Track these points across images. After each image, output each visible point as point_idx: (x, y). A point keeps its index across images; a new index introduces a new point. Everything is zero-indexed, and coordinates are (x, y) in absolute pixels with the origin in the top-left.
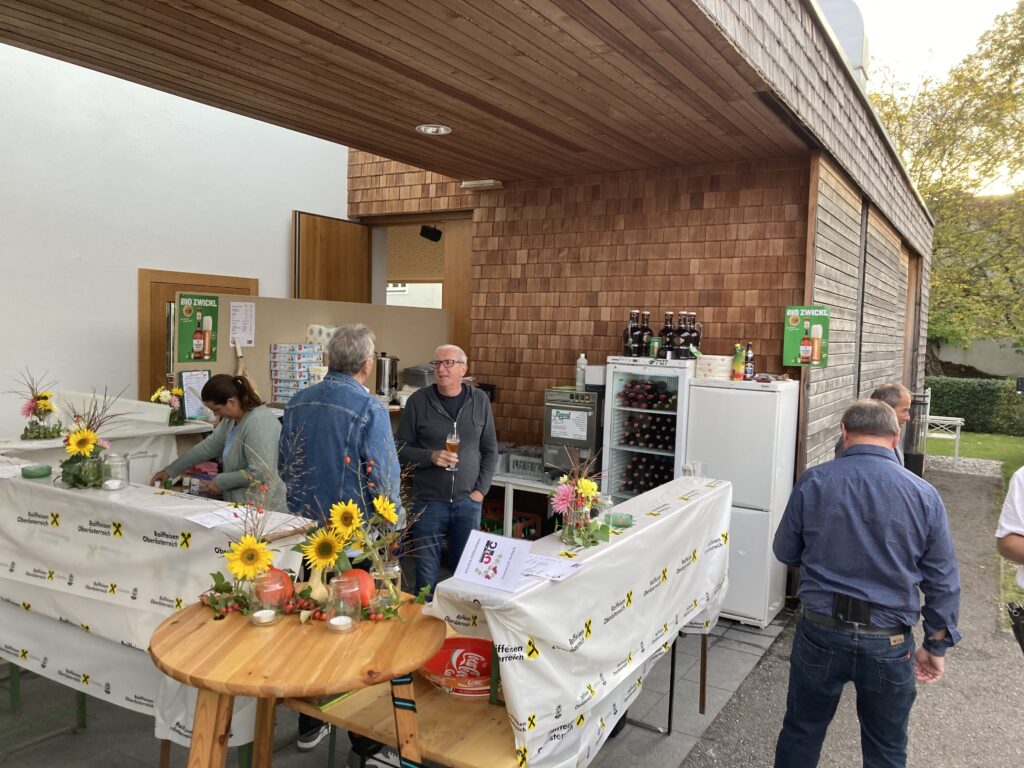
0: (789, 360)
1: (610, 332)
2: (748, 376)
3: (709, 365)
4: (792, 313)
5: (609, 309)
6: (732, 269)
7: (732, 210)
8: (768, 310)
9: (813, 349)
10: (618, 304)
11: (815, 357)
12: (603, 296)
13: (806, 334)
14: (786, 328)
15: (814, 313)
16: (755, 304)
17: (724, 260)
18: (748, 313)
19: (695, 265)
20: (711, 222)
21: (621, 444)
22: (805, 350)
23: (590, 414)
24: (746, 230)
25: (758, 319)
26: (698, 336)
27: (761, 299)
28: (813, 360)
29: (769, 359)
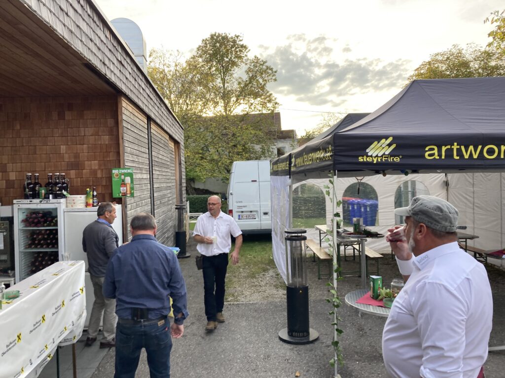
0: (116, 195)
1: (16, 186)
2: (95, 204)
3: (73, 200)
4: (115, 172)
5: (15, 173)
6: (84, 150)
7: (81, 121)
8: (104, 171)
9: (127, 189)
10: (20, 170)
11: (128, 192)
12: (10, 166)
13: (123, 181)
14: (113, 179)
15: (125, 171)
16: (97, 168)
17: (78, 146)
18: (94, 172)
19: (63, 148)
20: (70, 126)
21: (26, 248)
22: (123, 189)
23: (5, 233)
24: (89, 131)
25: (99, 175)
26: (67, 186)
27: (100, 165)
28: (127, 194)
29: (106, 194)
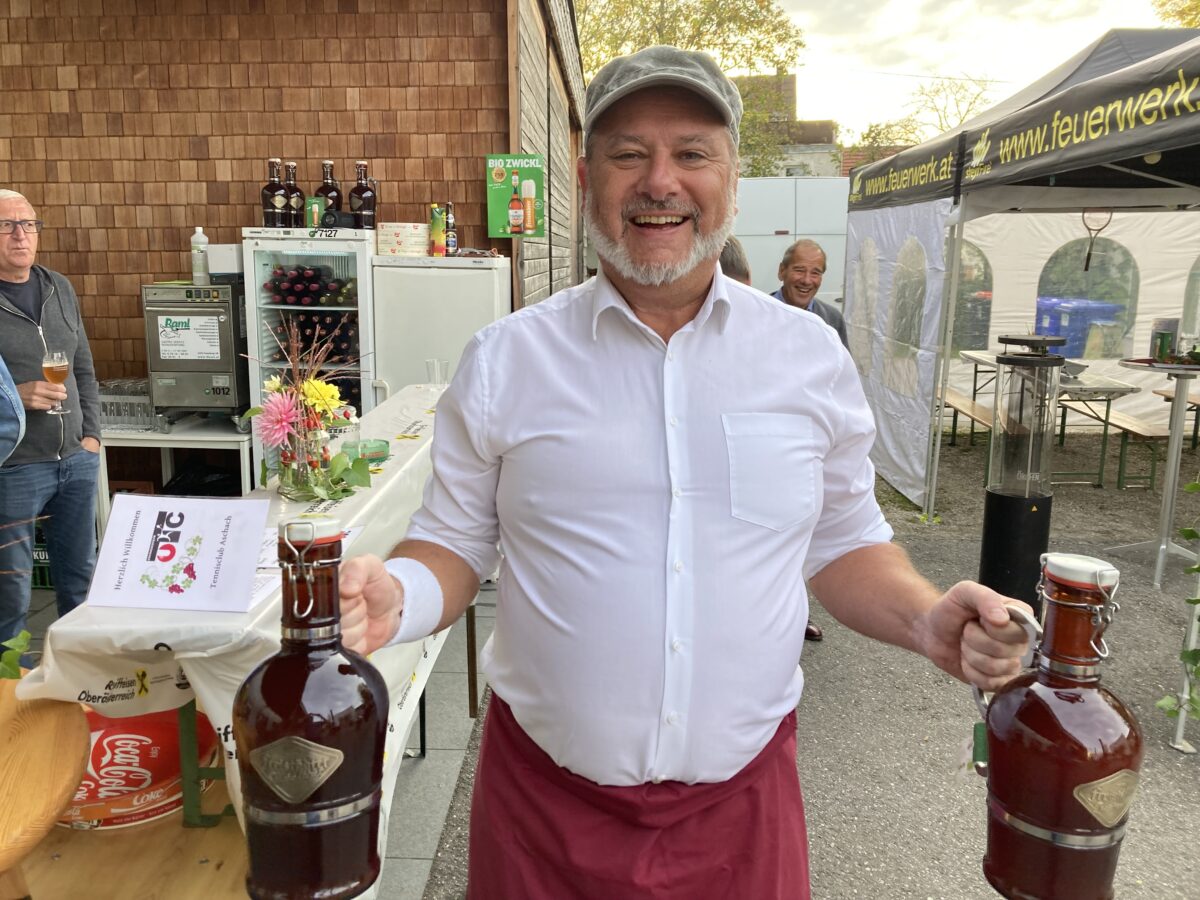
0: (496, 231)
2: (451, 250)
3: (397, 235)
4: (495, 163)
8: (461, 162)
9: (525, 213)
11: (529, 225)
13: (516, 192)
14: (489, 185)
15: (523, 163)
16: (442, 153)
22: (514, 215)
27: (450, 147)
28: (526, 229)
29: (466, 230)
